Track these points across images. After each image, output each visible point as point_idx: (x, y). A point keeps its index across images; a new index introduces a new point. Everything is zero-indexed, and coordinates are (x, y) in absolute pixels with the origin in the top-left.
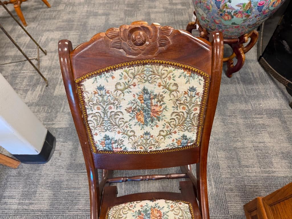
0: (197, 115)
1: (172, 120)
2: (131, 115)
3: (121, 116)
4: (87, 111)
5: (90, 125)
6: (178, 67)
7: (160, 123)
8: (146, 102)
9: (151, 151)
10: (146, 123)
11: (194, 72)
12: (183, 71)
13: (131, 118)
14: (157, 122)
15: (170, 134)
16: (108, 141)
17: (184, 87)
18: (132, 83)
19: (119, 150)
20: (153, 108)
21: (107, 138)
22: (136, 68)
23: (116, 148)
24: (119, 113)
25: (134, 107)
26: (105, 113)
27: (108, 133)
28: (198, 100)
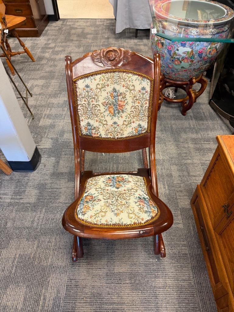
0: (147, 107)
1: (132, 112)
2: (105, 108)
3: (99, 108)
4: (78, 101)
5: (79, 113)
6: (135, 74)
7: (124, 115)
8: (115, 98)
9: (117, 138)
10: (114, 115)
11: (144, 77)
12: (137, 76)
13: (105, 110)
14: (122, 113)
15: (130, 123)
16: (90, 127)
17: (138, 88)
18: (107, 84)
19: (96, 135)
20: (119, 103)
21: (89, 124)
22: (109, 74)
23: (94, 134)
24: (98, 106)
25: (107, 102)
26: (89, 104)
27: (90, 121)
28: (147, 96)
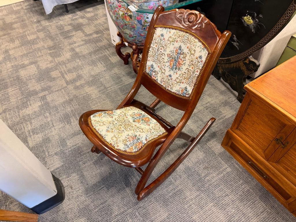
0: (197, 75)
1: (184, 73)
2: (168, 59)
3: (163, 57)
4: (151, 44)
5: (149, 53)
6: (200, 41)
7: (179, 72)
8: (178, 55)
9: (167, 89)
10: (172, 69)
11: (206, 47)
12: (201, 44)
13: (167, 61)
14: (178, 70)
15: (180, 83)
16: (152, 69)
17: (197, 55)
18: (176, 40)
19: (154, 78)
20: (180, 60)
21: (152, 66)
22: (182, 32)
23: (153, 76)
24: (163, 55)
25: (171, 55)
26: (158, 50)
27: (154, 64)
28: (201, 66)
